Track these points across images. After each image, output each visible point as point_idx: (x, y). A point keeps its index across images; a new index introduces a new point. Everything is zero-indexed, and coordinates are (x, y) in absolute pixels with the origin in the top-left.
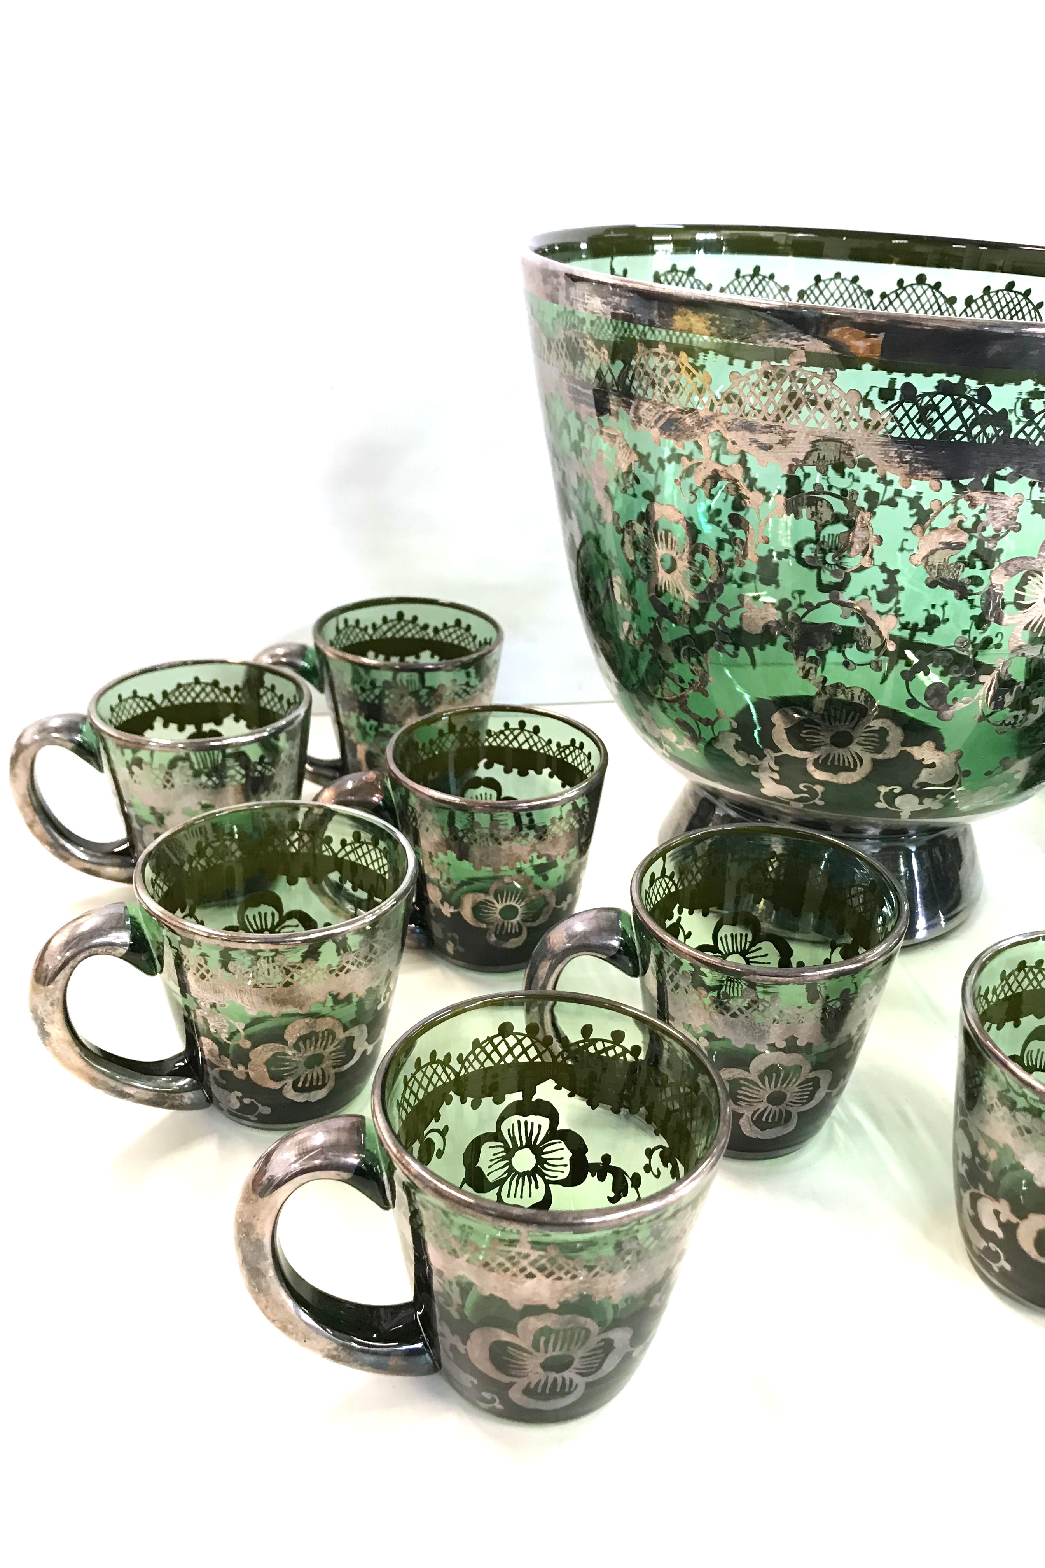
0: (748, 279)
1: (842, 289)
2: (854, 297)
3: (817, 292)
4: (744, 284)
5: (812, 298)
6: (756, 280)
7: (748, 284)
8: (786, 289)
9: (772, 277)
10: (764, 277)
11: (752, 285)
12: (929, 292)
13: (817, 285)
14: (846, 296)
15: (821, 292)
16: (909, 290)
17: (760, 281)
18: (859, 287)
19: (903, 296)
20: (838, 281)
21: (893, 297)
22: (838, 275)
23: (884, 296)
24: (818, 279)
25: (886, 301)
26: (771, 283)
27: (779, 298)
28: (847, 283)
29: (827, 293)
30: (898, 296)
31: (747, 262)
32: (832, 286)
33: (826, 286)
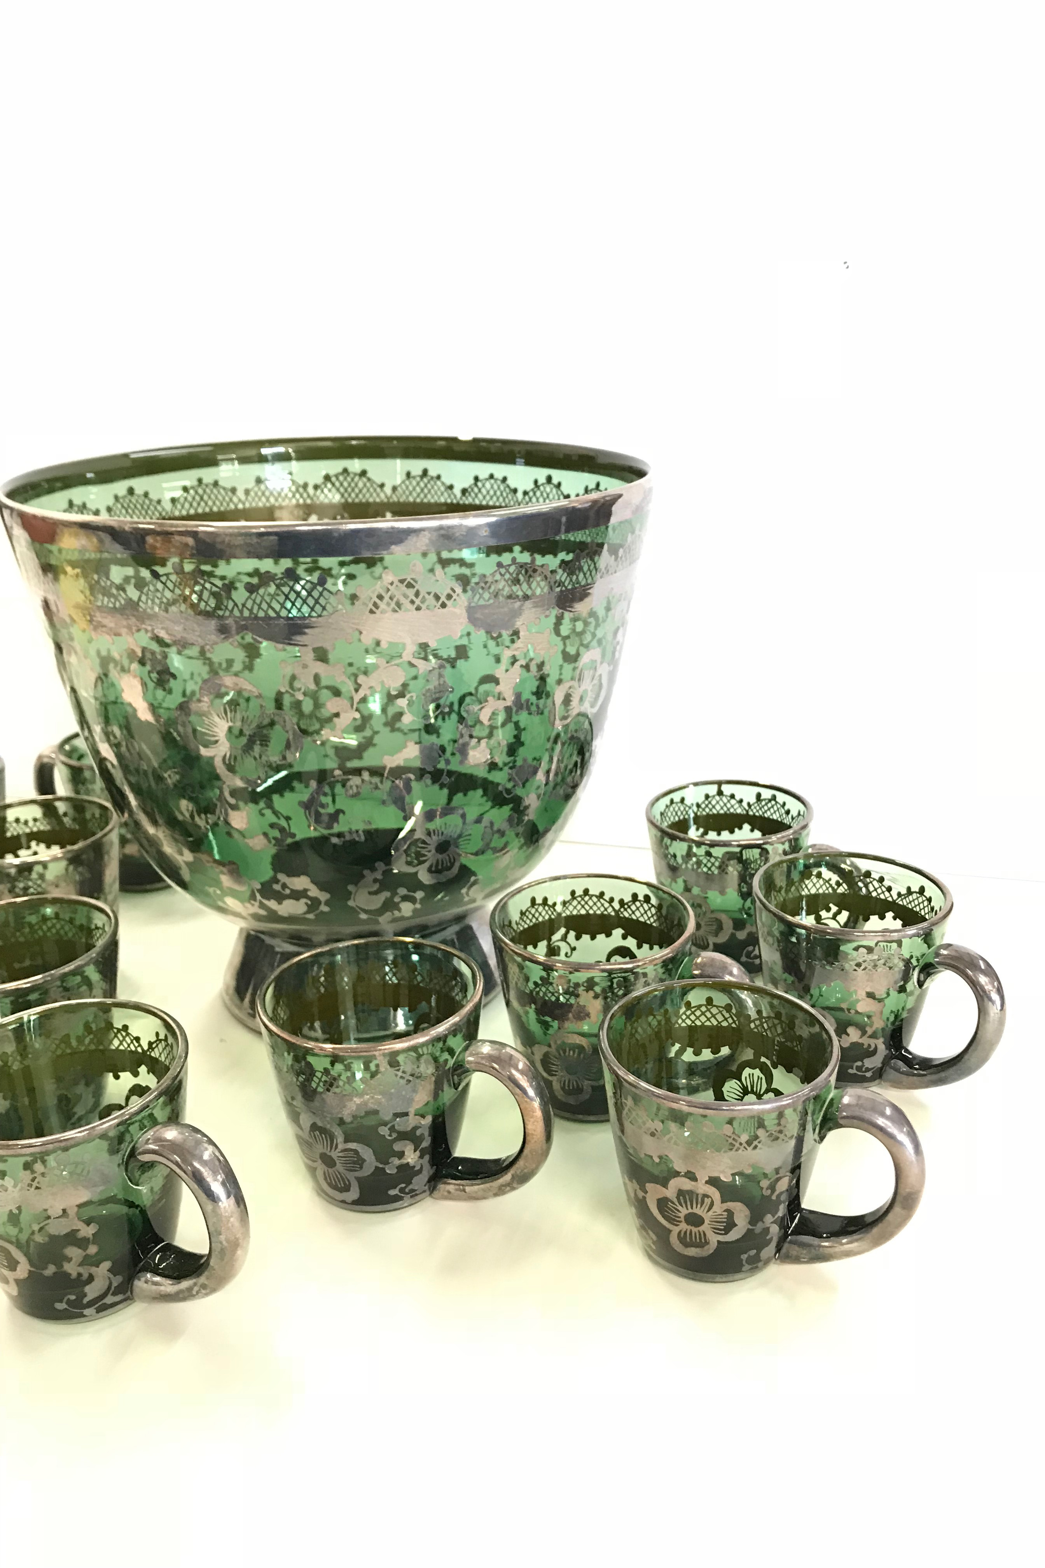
0: (418, 479)
1: (496, 487)
2: (505, 494)
3: (476, 490)
4: (414, 483)
5: (473, 495)
6: (425, 480)
7: (418, 484)
8: (451, 487)
9: (439, 477)
10: (432, 478)
11: (422, 485)
12: (554, 490)
13: (476, 485)
14: (498, 493)
15: (480, 490)
16: (542, 488)
17: (429, 482)
18: (508, 486)
19: (538, 494)
20: (492, 481)
21: (531, 494)
22: (492, 476)
23: (525, 493)
24: (476, 479)
25: (527, 498)
26: (439, 483)
27: (446, 494)
28: (499, 482)
29: (484, 491)
30: (535, 493)
31: (417, 466)
32: (488, 485)
33: (483, 486)
